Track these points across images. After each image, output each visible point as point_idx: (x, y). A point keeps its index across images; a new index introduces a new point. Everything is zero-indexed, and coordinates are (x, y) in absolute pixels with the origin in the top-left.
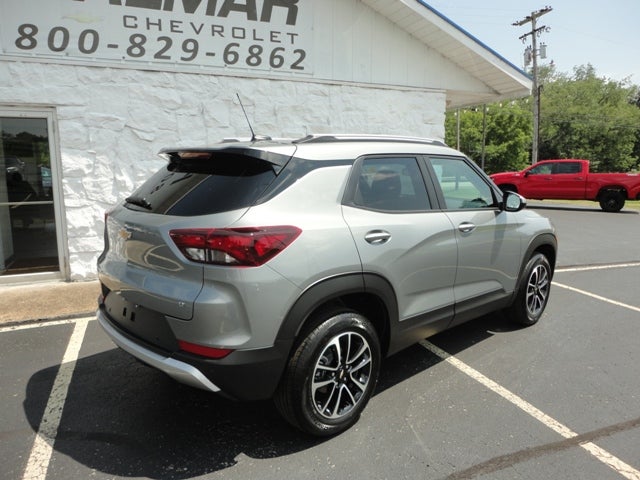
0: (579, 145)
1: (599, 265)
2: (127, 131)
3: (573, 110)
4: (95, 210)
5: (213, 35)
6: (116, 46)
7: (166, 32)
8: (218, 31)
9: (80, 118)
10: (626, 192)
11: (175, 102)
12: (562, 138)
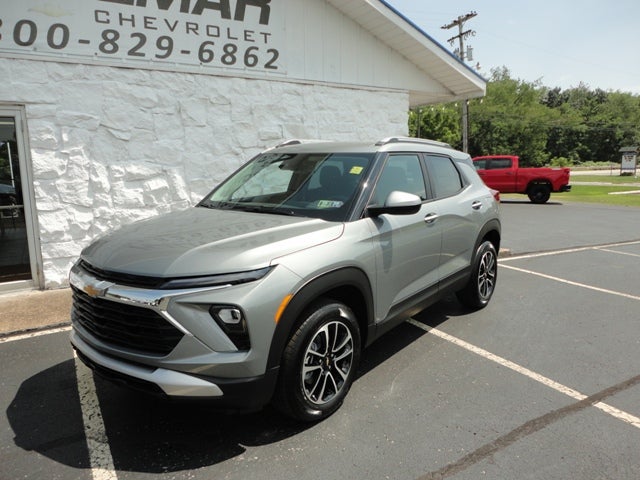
0: (500, 142)
1: (550, 251)
2: (101, 131)
3: (494, 109)
4: (69, 213)
5: (188, 32)
6: (87, 42)
7: (140, 28)
8: (191, 28)
9: (51, 117)
10: (551, 184)
11: (151, 101)
12: (485, 136)
